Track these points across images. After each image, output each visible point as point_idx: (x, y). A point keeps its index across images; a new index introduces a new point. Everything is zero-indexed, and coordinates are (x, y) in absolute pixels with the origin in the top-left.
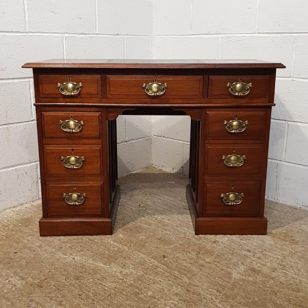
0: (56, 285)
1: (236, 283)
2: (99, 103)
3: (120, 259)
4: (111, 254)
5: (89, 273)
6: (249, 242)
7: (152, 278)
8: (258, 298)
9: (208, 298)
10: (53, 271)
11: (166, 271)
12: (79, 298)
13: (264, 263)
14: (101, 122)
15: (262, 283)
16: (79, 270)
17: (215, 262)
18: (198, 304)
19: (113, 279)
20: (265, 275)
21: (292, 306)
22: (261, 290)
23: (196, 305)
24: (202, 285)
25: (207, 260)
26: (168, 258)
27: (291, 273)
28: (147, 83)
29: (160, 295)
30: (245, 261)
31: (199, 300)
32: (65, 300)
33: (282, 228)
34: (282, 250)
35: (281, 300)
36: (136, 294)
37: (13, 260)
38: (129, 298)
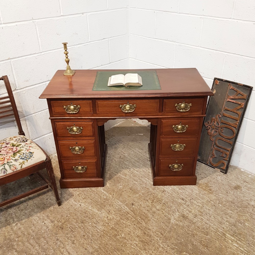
0: (70, 227)
1: (173, 227)
2: (92, 117)
3: (107, 206)
4: (102, 201)
5: (89, 218)
6: (184, 191)
7: (125, 223)
8: (184, 240)
9: (155, 239)
10: (69, 215)
11: (133, 217)
12: (84, 238)
13: (191, 210)
14: (93, 127)
15: (187, 227)
16: (83, 215)
17: (162, 209)
18: (149, 244)
19: (103, 223)
20: (190, 220)
21: (202, 246)
22: (186, 233)
23: (148, 245)
24: (153, 229)
25: (158, 207)
26: (135, 205)
27: (205, 219)
28: (122, 104)
29: (129, 237)
30: (180, 208)
31: (150, 241)
32: (76, 240)
33: (205, 179)
34: (202, 199)
35: (196, 242)
36: (116, 235)
37: (46, 205)
38: (111, 239)
